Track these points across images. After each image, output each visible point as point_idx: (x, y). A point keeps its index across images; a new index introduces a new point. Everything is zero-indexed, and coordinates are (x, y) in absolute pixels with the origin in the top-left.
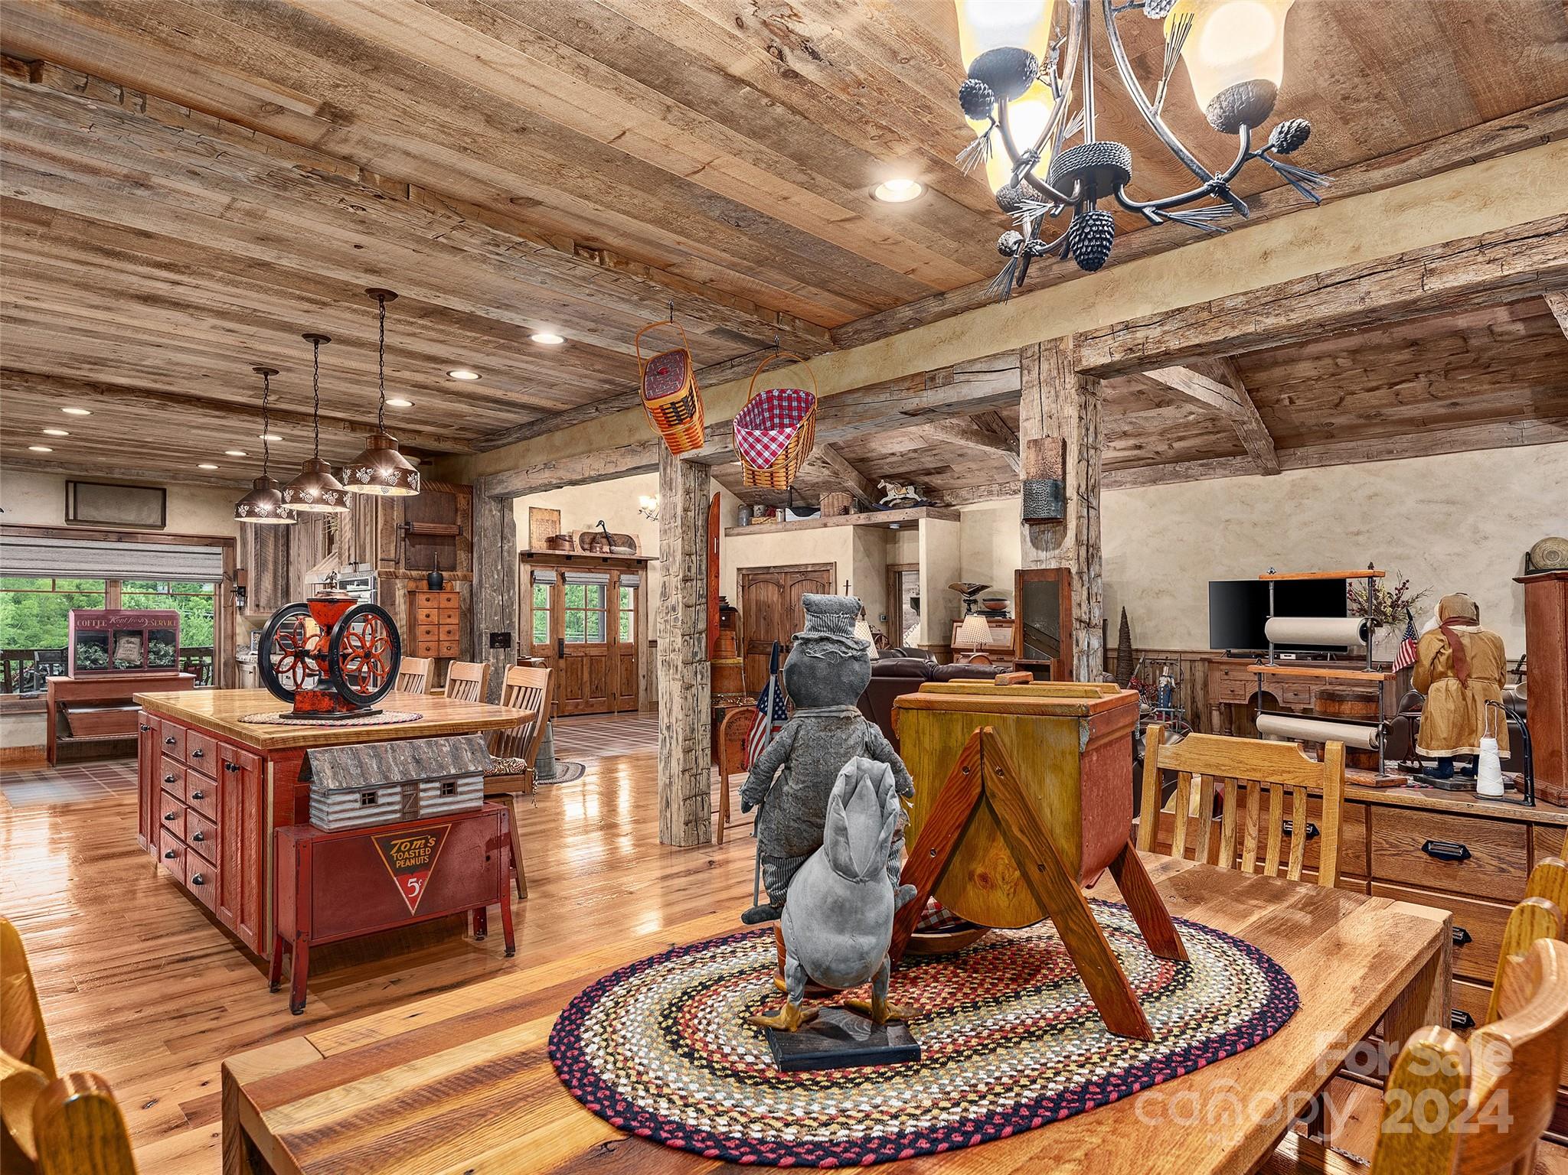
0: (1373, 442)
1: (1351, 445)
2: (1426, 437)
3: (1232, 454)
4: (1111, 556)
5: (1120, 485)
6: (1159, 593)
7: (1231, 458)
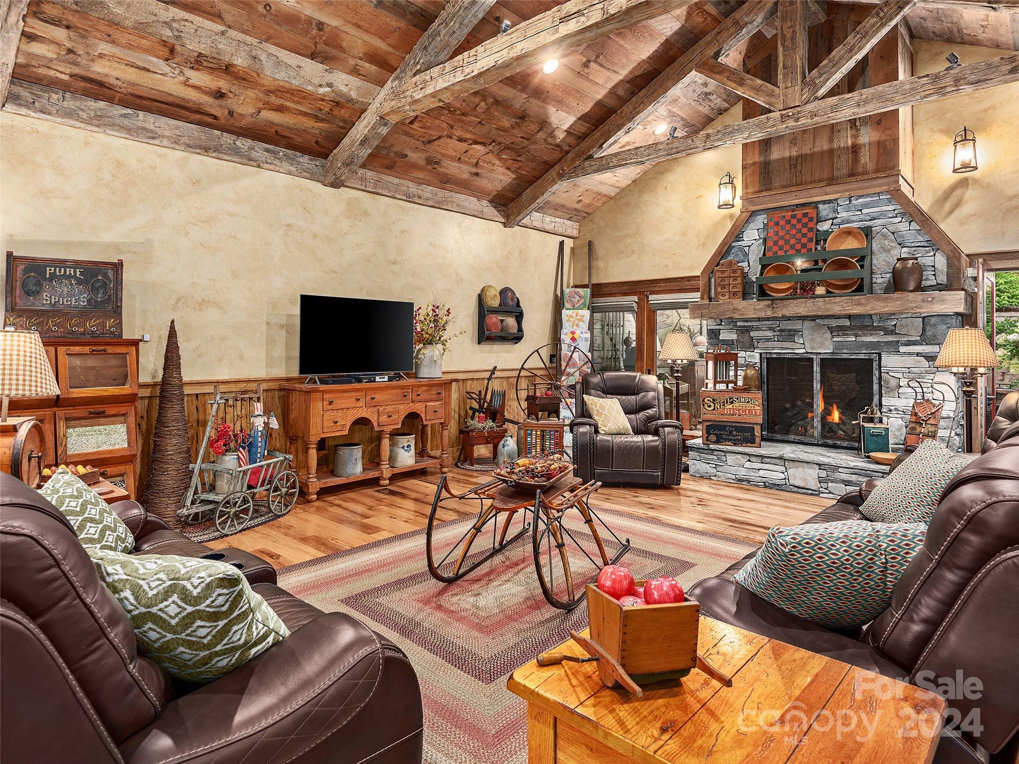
0: (410, 184)
1: (396, 181)
3: (303, 150)
4: (127, 241)
5: (152, 136)
6: (202, 304)
7: (299, 154)
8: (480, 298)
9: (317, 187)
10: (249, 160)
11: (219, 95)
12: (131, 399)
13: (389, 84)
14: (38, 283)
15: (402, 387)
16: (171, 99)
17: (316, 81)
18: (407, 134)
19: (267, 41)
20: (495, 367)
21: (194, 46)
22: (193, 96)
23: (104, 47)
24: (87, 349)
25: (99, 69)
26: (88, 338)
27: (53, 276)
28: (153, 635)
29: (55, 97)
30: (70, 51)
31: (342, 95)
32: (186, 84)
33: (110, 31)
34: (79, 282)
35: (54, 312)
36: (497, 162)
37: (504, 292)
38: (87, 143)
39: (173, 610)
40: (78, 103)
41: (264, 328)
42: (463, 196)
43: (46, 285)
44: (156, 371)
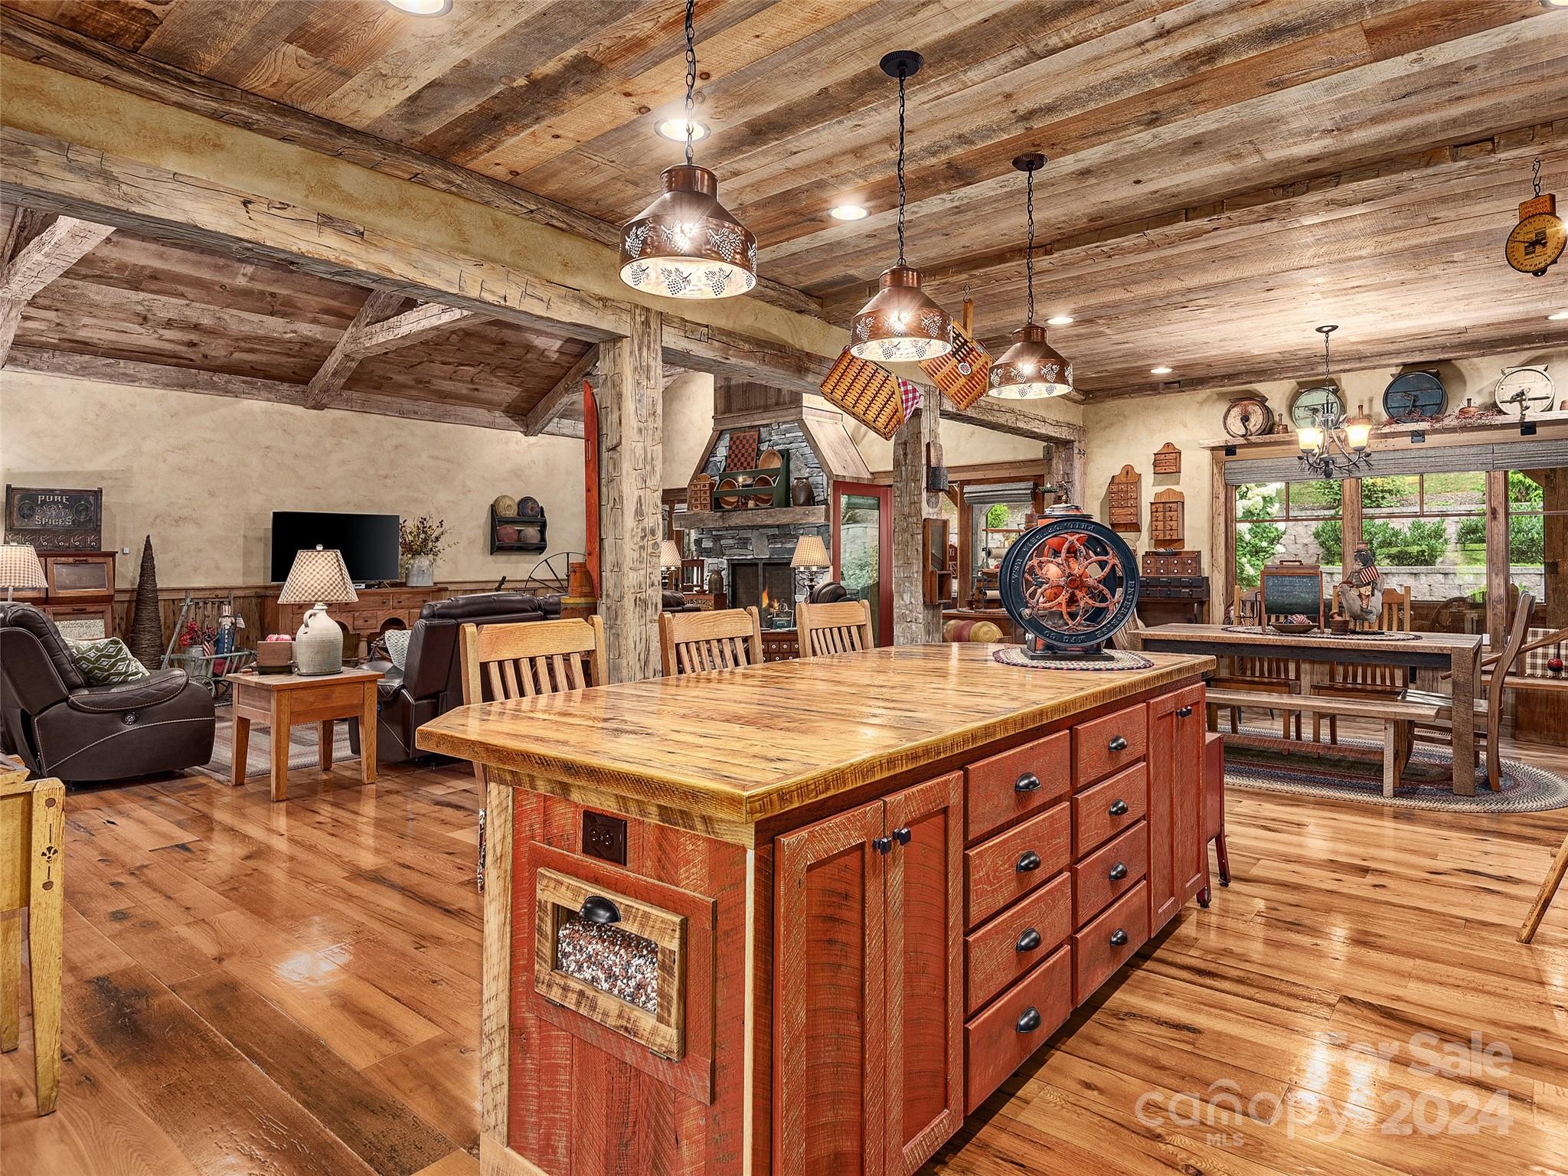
0: (404, 401)
2: (442, 408)
3: (282, 379)
4: (109, 469)
5: (132, 379)
6: (179, 521)
7: (277, 383)
8: (493, 508)
9: (299, 410)
10: (226, 392)
11: (192, 344)
12: (108, 599)
13: (350, 329)
14: (32, 508)
15: (382, 594)
16: (148, 350)
17: (281, 330)
18: (385, 362)
19: (228, 307)
20: (504, 578)
21: (164, 315)
22: (168, 346)
23: (86, 320)
24: (71, 560)
25: (83, 334)
26: (72, 551)
27: (44, 502)
28: (85, 666)
29: (46, 355)
30: (58, 324)
31: (307, 337)
32: (160, 338)
33: (91, 310)
34: (65, 507)
35: (44, 531)
36: (495, 379)
37: (525, 501)
38: (74, 390)
39: (92, 655)
40: (66, 359)
41: (241, 541)
42: (469, 409)
43: (38, 510)
44: (135, 578)
